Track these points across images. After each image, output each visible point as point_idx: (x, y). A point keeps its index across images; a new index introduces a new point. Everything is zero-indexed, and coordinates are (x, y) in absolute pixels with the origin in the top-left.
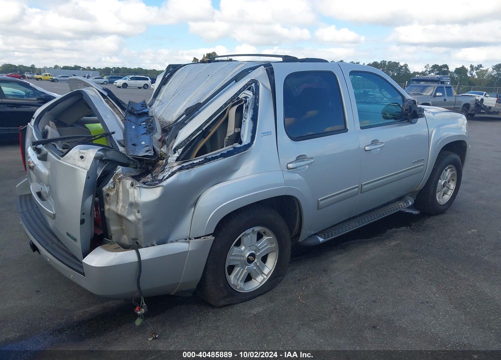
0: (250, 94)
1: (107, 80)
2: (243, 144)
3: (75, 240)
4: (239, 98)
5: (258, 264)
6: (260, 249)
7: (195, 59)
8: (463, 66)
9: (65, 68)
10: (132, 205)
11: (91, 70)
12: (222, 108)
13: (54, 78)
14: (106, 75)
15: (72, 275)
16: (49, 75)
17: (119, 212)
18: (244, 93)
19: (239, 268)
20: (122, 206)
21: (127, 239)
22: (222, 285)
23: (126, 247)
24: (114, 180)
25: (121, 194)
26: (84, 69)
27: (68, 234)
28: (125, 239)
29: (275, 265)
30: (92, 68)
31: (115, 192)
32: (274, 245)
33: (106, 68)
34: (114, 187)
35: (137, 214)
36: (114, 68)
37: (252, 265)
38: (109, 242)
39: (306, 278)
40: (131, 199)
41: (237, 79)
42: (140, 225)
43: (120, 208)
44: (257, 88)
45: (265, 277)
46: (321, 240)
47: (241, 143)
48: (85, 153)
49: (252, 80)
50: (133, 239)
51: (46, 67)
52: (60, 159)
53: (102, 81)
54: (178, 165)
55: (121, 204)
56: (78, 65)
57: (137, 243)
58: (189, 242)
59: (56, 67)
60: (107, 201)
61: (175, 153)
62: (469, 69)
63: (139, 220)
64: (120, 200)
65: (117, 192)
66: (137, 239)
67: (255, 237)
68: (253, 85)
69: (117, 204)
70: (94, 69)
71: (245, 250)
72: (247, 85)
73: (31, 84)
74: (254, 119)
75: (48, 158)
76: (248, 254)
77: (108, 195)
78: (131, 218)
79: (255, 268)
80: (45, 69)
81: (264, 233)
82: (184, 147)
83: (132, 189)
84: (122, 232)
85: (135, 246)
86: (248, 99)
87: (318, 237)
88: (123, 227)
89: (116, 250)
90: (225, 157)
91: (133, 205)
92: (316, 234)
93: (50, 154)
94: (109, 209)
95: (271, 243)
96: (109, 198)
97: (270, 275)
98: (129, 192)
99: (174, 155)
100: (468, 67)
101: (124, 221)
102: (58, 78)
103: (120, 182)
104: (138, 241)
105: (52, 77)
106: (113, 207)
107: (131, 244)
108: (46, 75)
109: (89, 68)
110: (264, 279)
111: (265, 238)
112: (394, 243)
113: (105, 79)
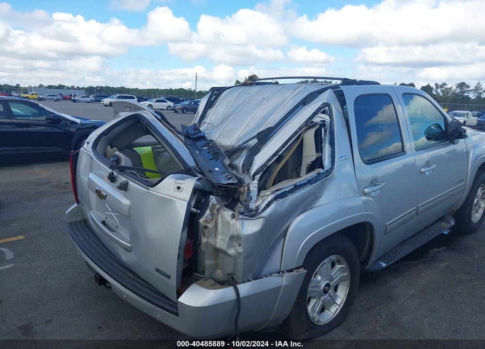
0: (326, 117)
1: (93, 99)
2: (325, 169)
3: (168, 277)
4: (312, 122)
5: (332, 294)
6: (334, 279)
7: (238, 82)
8: (429, 85)
9: (50, 87)
10: (232, 238)
11: (75, 89)
12: (296, 132)
13: (41, 97)
14: (92, 94)
15: (160, 314)
16: (36, 94)
17: (218, 246)
18: (318, 117)
19: (315, 300)
20: (221, 239)
21: (220, 274)
22: (304, 319)
23: (222, 284)
24: (211, 211)
25: (220, 226)
26: (68, 88)
27: (157, 270)
28: (219, 274)
29: (347, 294)
30: (76, 87)
31: (214, 224)
32: (346, 274)
33: (90, 87)
34: (213, 219)
35: (238, 247)
36: (97, 87)
37: (327, 295)
38: (202, 278)
39: (374, 306)
40: (233, 232)
41: (305, 102)
42: (240, 260)
43: (218, 241)
44: (331, 110)
45: (338, 307)
46: (384, 265)
47: (323, 168)
48: (182, 184)
49: (324, 103)
50: (229, 274)
51: (31, 86)
52: (149, 190)
53: (88, 99)
54: (272, 194)
55: (219, 237)
56: (62, 84)
57: (233, 278)
58: (283, 276)
59: (41, 86)
60: (204, 234)
61: (254, 179)
62: (434, 87)
63: (240, 254)
64: (219, 232)
65: (216, 224)
66: (234, 274)
67: (330, 265)
68: (327, 108)
69: (216, 236)
70: (78, 88)
71: (321, 280)
72: (320, 108)
73: (40, 105)
74: (332, 144)
75: (129, 187)
76: (324, 284)
77: (206, 227)
78: (231, 252)
79: (329, 298)
80: (30, 88)
81: (338, 261)
82: (261, 173)
83: (234, 221)
84: (216, 266)
85: (230, 281)
86: (326, 123)
87: (381, 263)
88: (218, 261)
89: (212, 287)
90: (311, 184)
91: (234, 238)
92: (378, 259)
93: (131, 183)
94: (207, 242)
95: (344, 272)
96: (207, 230)
97: (342, 305)
98: (230, 224)
99: (254, 182)
100: (433, 85)
101: (221, 255)
102: (45, 97)
103: (218, 213)
104: (234, 276)
105: (39, 96)
106: (211, 241)
107: (225, 279)
108: (33, 94)
109: (73, 87)
110: (337, 309)
111: (338, 266)
112: (443, 265)
113: (91, 97)
